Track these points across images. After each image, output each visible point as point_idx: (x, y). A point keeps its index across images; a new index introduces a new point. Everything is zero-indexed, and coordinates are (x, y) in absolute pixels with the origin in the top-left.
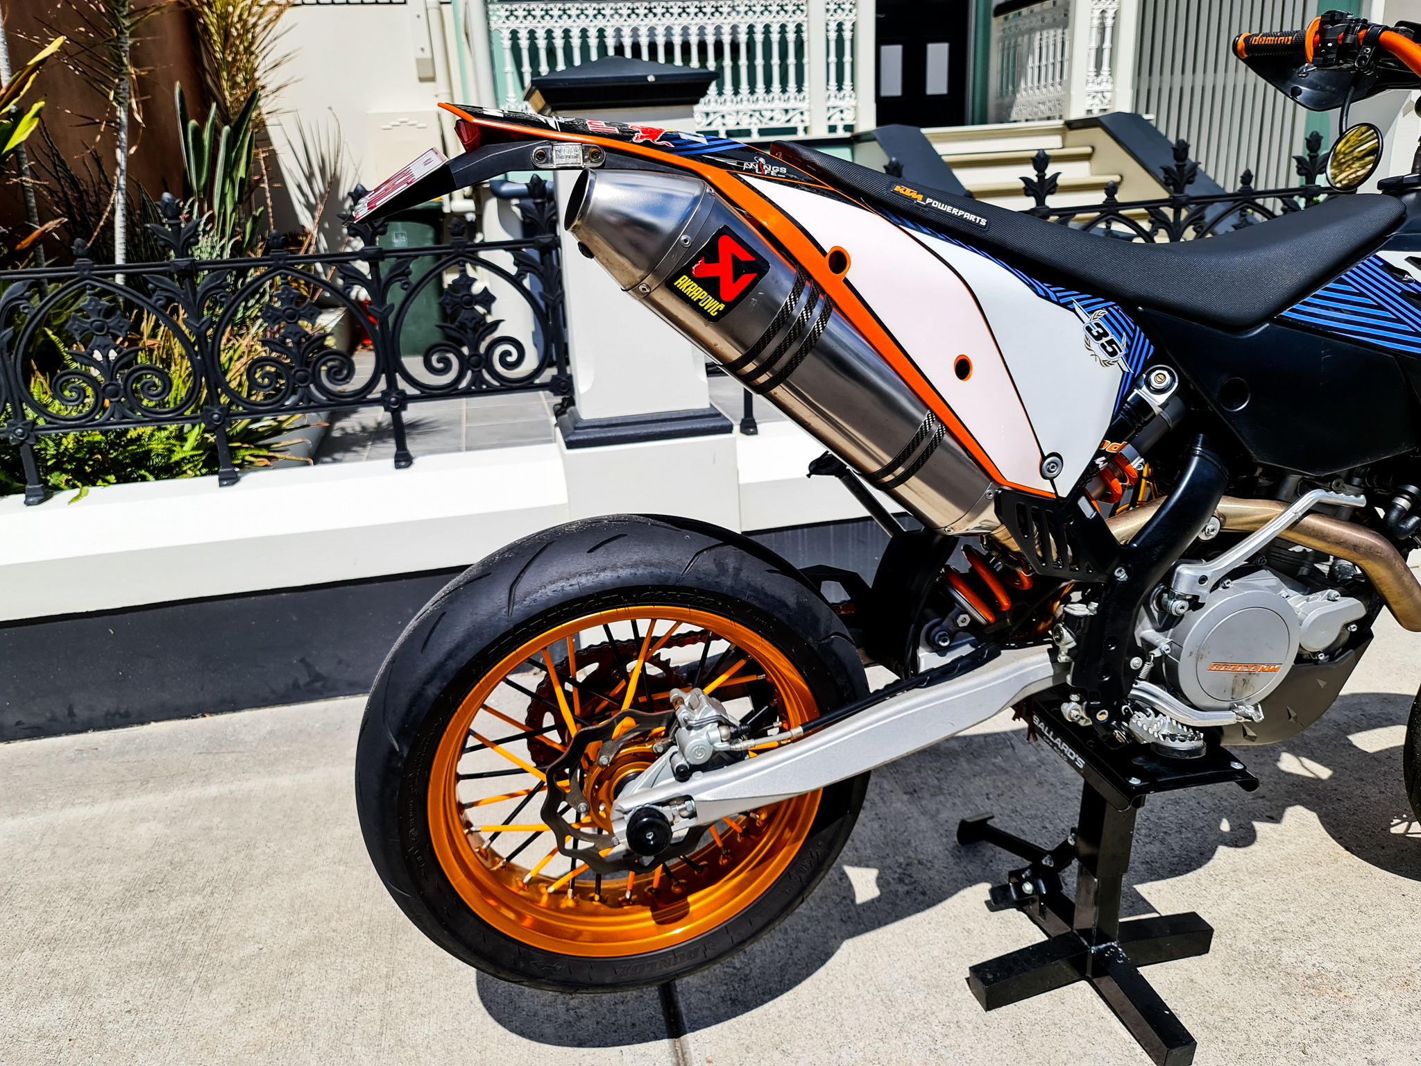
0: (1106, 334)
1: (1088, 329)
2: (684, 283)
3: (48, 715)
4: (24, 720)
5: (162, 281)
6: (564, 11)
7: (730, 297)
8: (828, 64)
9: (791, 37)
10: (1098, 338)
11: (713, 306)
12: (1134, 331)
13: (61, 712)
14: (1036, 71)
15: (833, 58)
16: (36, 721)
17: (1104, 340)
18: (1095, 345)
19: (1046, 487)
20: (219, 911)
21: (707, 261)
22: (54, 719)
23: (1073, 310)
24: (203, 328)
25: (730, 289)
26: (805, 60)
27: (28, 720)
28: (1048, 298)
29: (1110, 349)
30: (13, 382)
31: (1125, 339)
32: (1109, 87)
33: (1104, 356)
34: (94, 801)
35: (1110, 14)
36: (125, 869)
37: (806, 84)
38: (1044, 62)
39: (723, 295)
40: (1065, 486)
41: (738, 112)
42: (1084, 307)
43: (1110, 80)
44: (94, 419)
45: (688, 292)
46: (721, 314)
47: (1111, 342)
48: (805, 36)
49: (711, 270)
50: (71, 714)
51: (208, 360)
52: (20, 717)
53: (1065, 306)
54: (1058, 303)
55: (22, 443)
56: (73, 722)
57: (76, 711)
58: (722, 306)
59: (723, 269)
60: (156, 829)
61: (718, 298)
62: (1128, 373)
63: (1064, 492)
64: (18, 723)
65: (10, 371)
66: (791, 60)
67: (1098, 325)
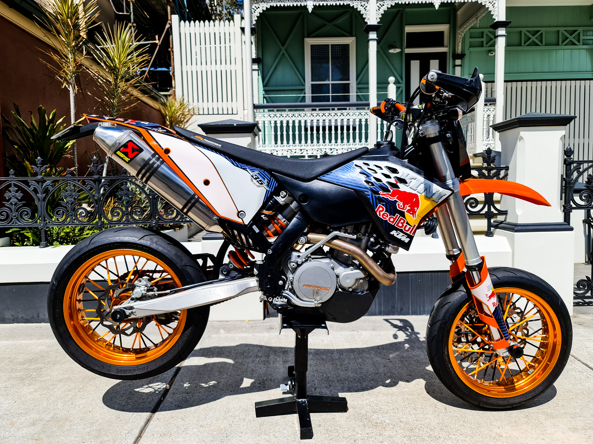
0: (258, 178)
1: (252, 176)
2: (119, 153)
3: (31, 316)
4: (24, 317)
5: (90, 182)
6: (281, 115)
7: (131, 157)
8: (377, 133)
9: (363, 123)
10: (256, 179)
11: (127, 159)
12: (270, 179)
13: (35, 315)
14: (470, 137)
15: (379, 130)
16: (28, 317)
17: (258, 180)
18: (255, 181)
19: (240, 221)
20: (46, 369)
21: (124, 148)
22: (33, 317)
23: (247, 170)
24: (100, 197)
25: (131, 155)
26: (369, 131)
27: (25, 317)
28: (238, 166)
29: (260, 183)
30: (43, 210)
31: (266, 180)
32: (493, 142)
33: (258, 184)
34: (32, 339)
35: (492, 116)
36: (28, 356)
37: (369, 139)
38: (472, 134)
39: (129, 157)
40: (247, 220)
41: (342, 149)
42: (251, 170)
43: (493, 140)
44: (64, 223)
45: (120, 155)
46: (129, 161)
47: (260, 181)
48: (369, 123)
49: (126, 150)
50: (38, 316)
51: (100, 206)
52: (23, 315)
53: (244, 169)
54: (241, 168)
55: (42, 229)
56: (38, 319)
57: (40, 315)
58: (129, 159)
59: (129, 150)
60: (44, 348)
61: (128, 157)
62: (269, 191)
63: (246, 223)
64: (22, 317)
65: (42, 207)
66: (363, 131)
67: (256, 175)
